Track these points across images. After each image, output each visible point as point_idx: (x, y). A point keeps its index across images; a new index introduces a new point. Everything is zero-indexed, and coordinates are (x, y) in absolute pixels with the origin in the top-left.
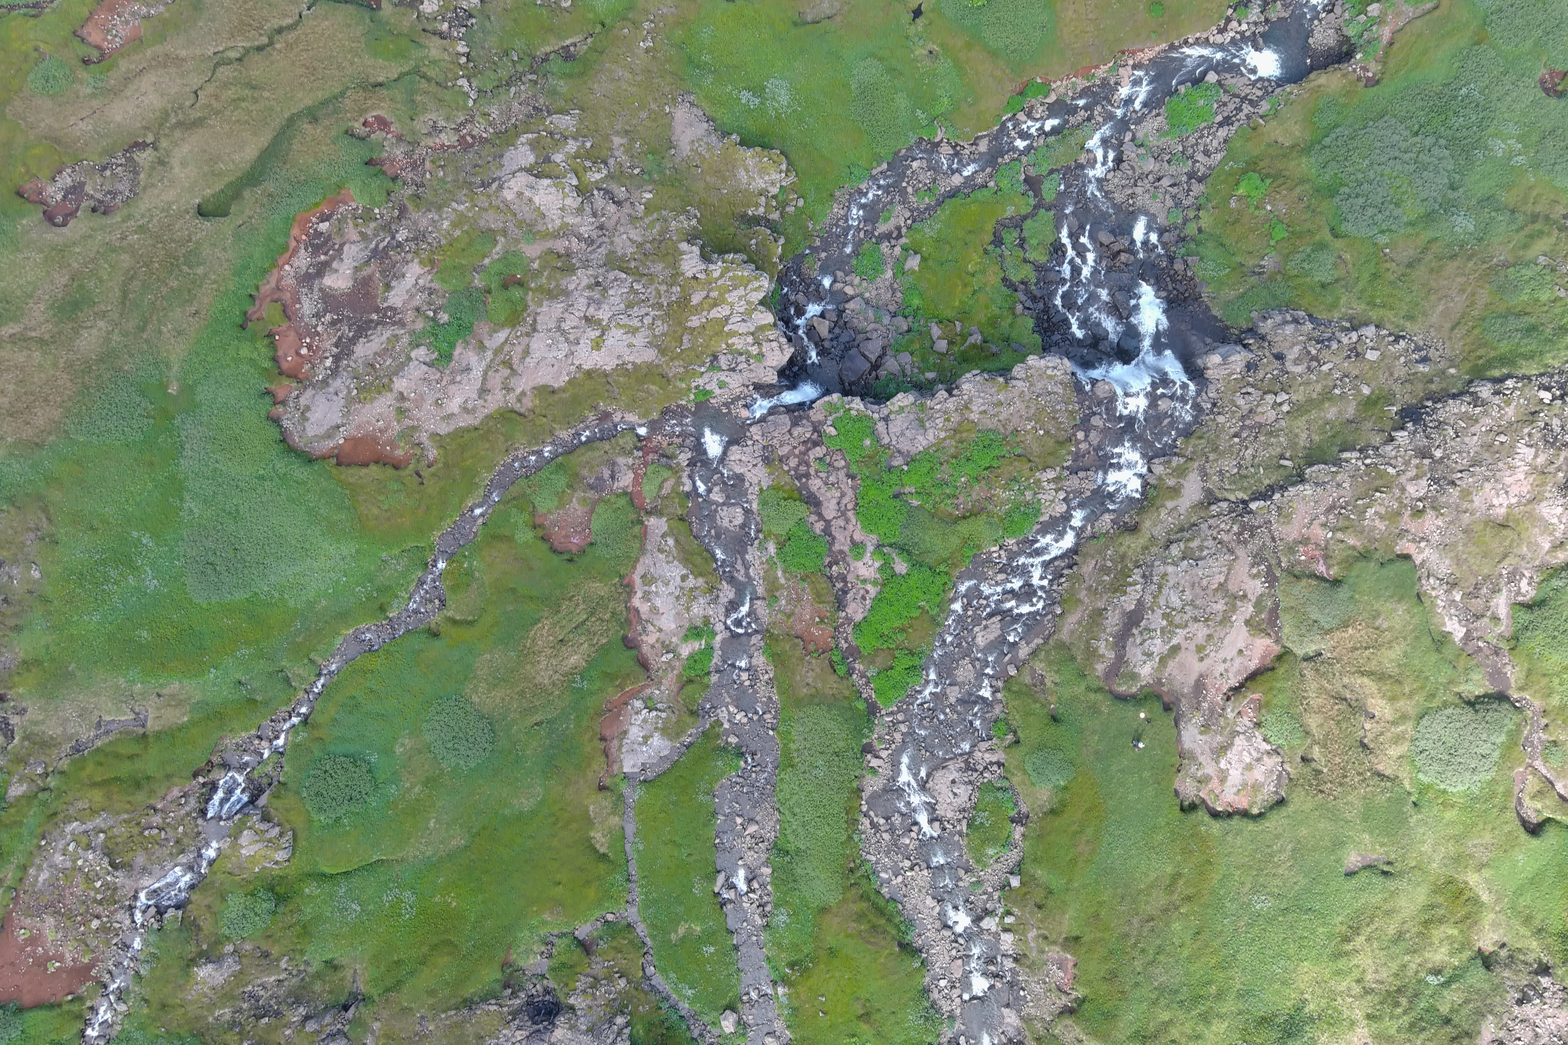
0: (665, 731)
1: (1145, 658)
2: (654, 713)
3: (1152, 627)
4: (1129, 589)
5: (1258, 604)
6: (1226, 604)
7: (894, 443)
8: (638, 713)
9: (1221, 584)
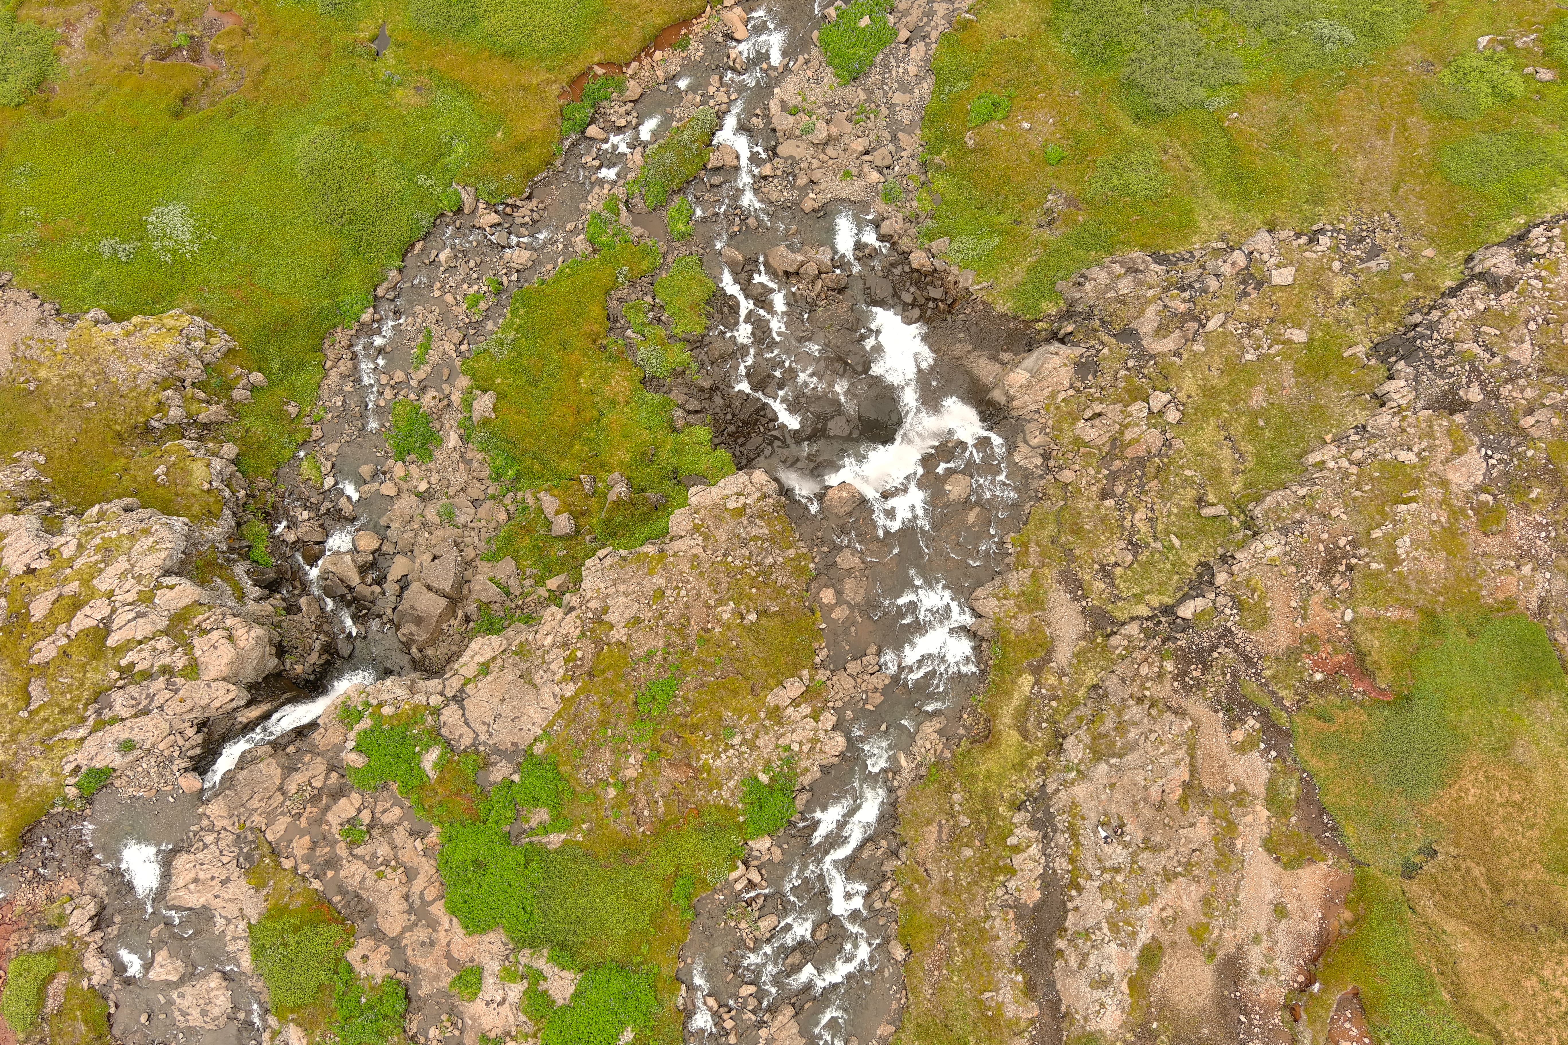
1: (1099, 994)
3: (1090, 922)
4: (1017, 860)
5: (1272, 799)
6: (1212, 819)
7: (482, 738)
9: (1186, 785)
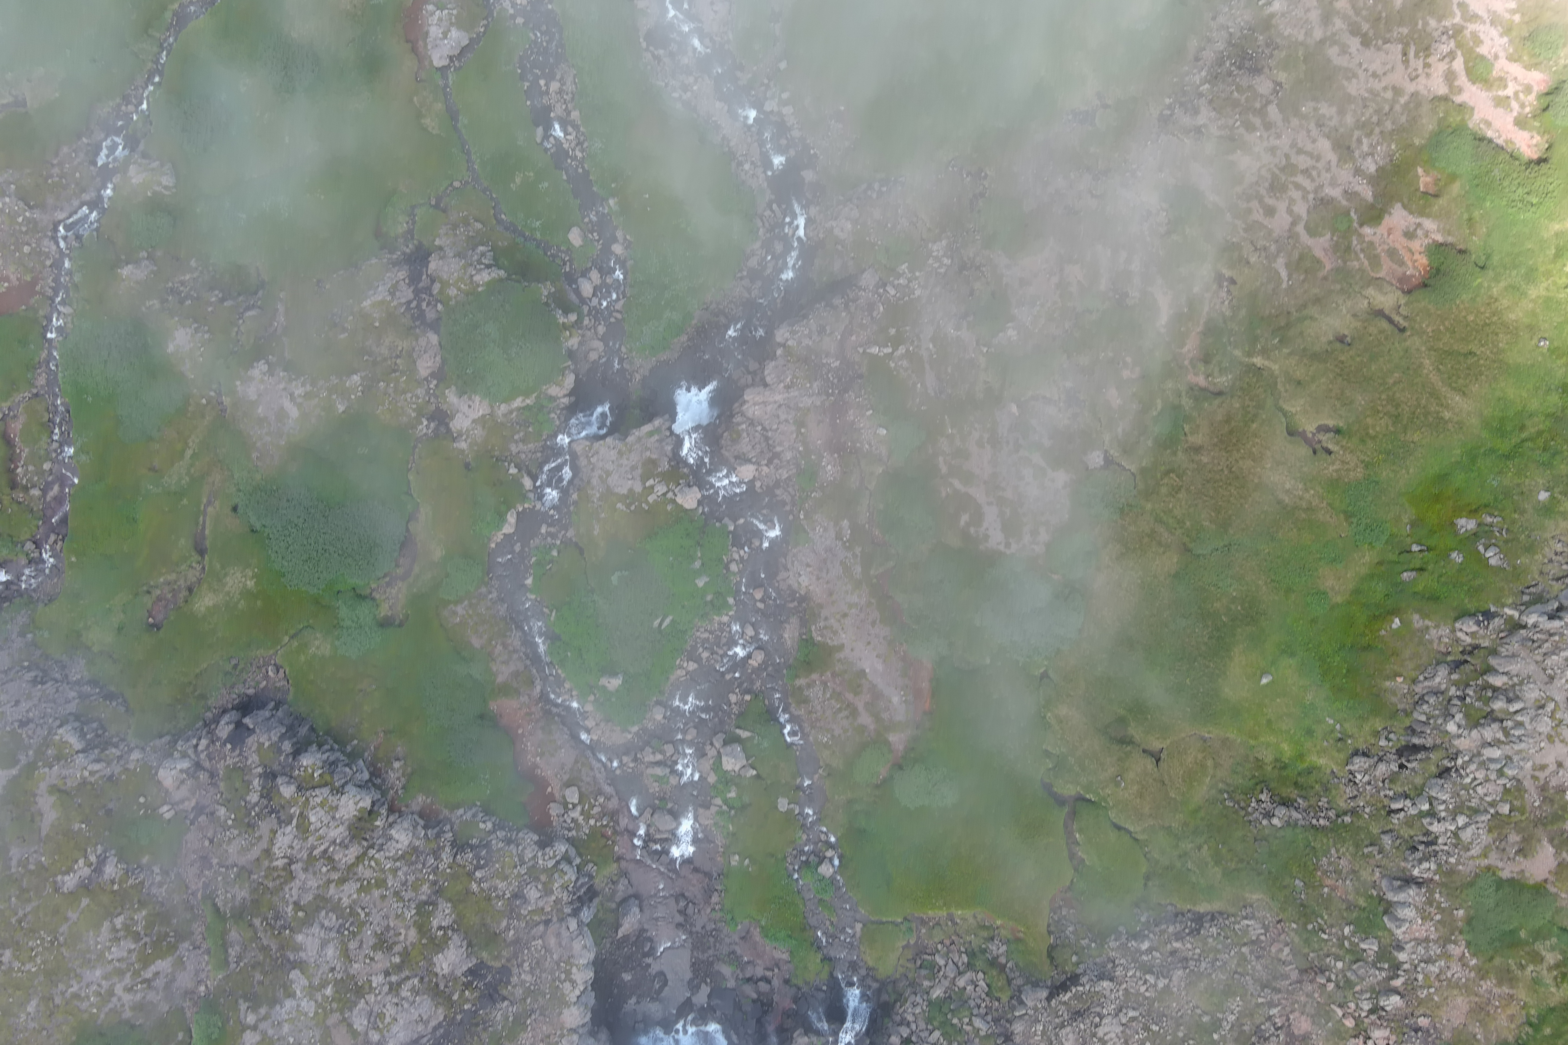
0: (460, 24)
2: (446, 12)
8: (432, 14)
